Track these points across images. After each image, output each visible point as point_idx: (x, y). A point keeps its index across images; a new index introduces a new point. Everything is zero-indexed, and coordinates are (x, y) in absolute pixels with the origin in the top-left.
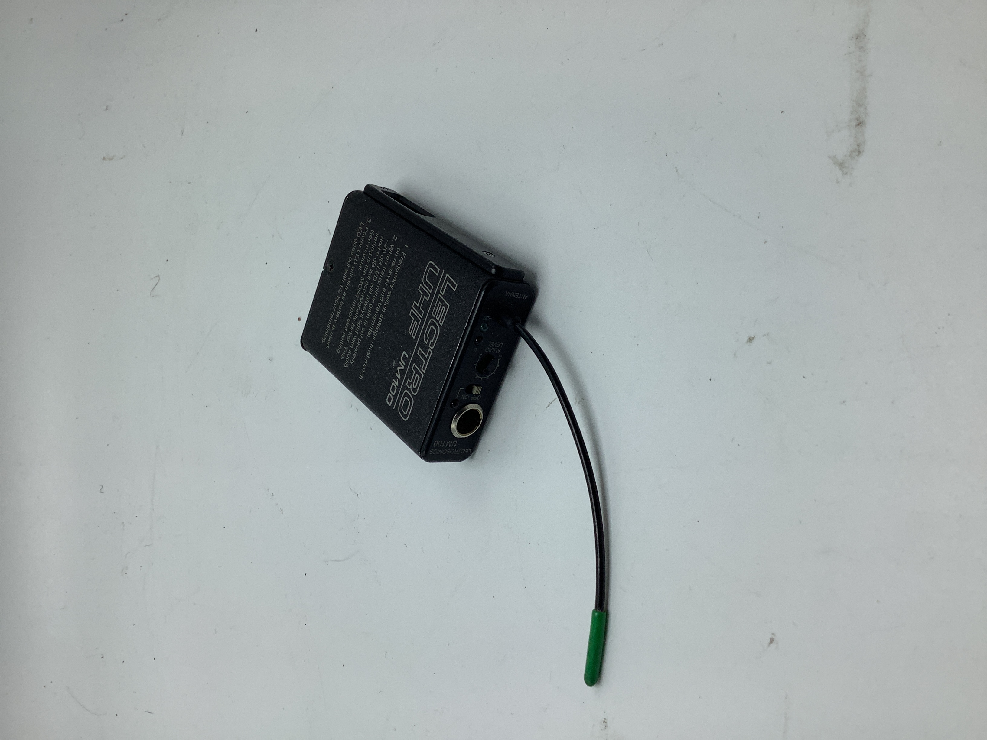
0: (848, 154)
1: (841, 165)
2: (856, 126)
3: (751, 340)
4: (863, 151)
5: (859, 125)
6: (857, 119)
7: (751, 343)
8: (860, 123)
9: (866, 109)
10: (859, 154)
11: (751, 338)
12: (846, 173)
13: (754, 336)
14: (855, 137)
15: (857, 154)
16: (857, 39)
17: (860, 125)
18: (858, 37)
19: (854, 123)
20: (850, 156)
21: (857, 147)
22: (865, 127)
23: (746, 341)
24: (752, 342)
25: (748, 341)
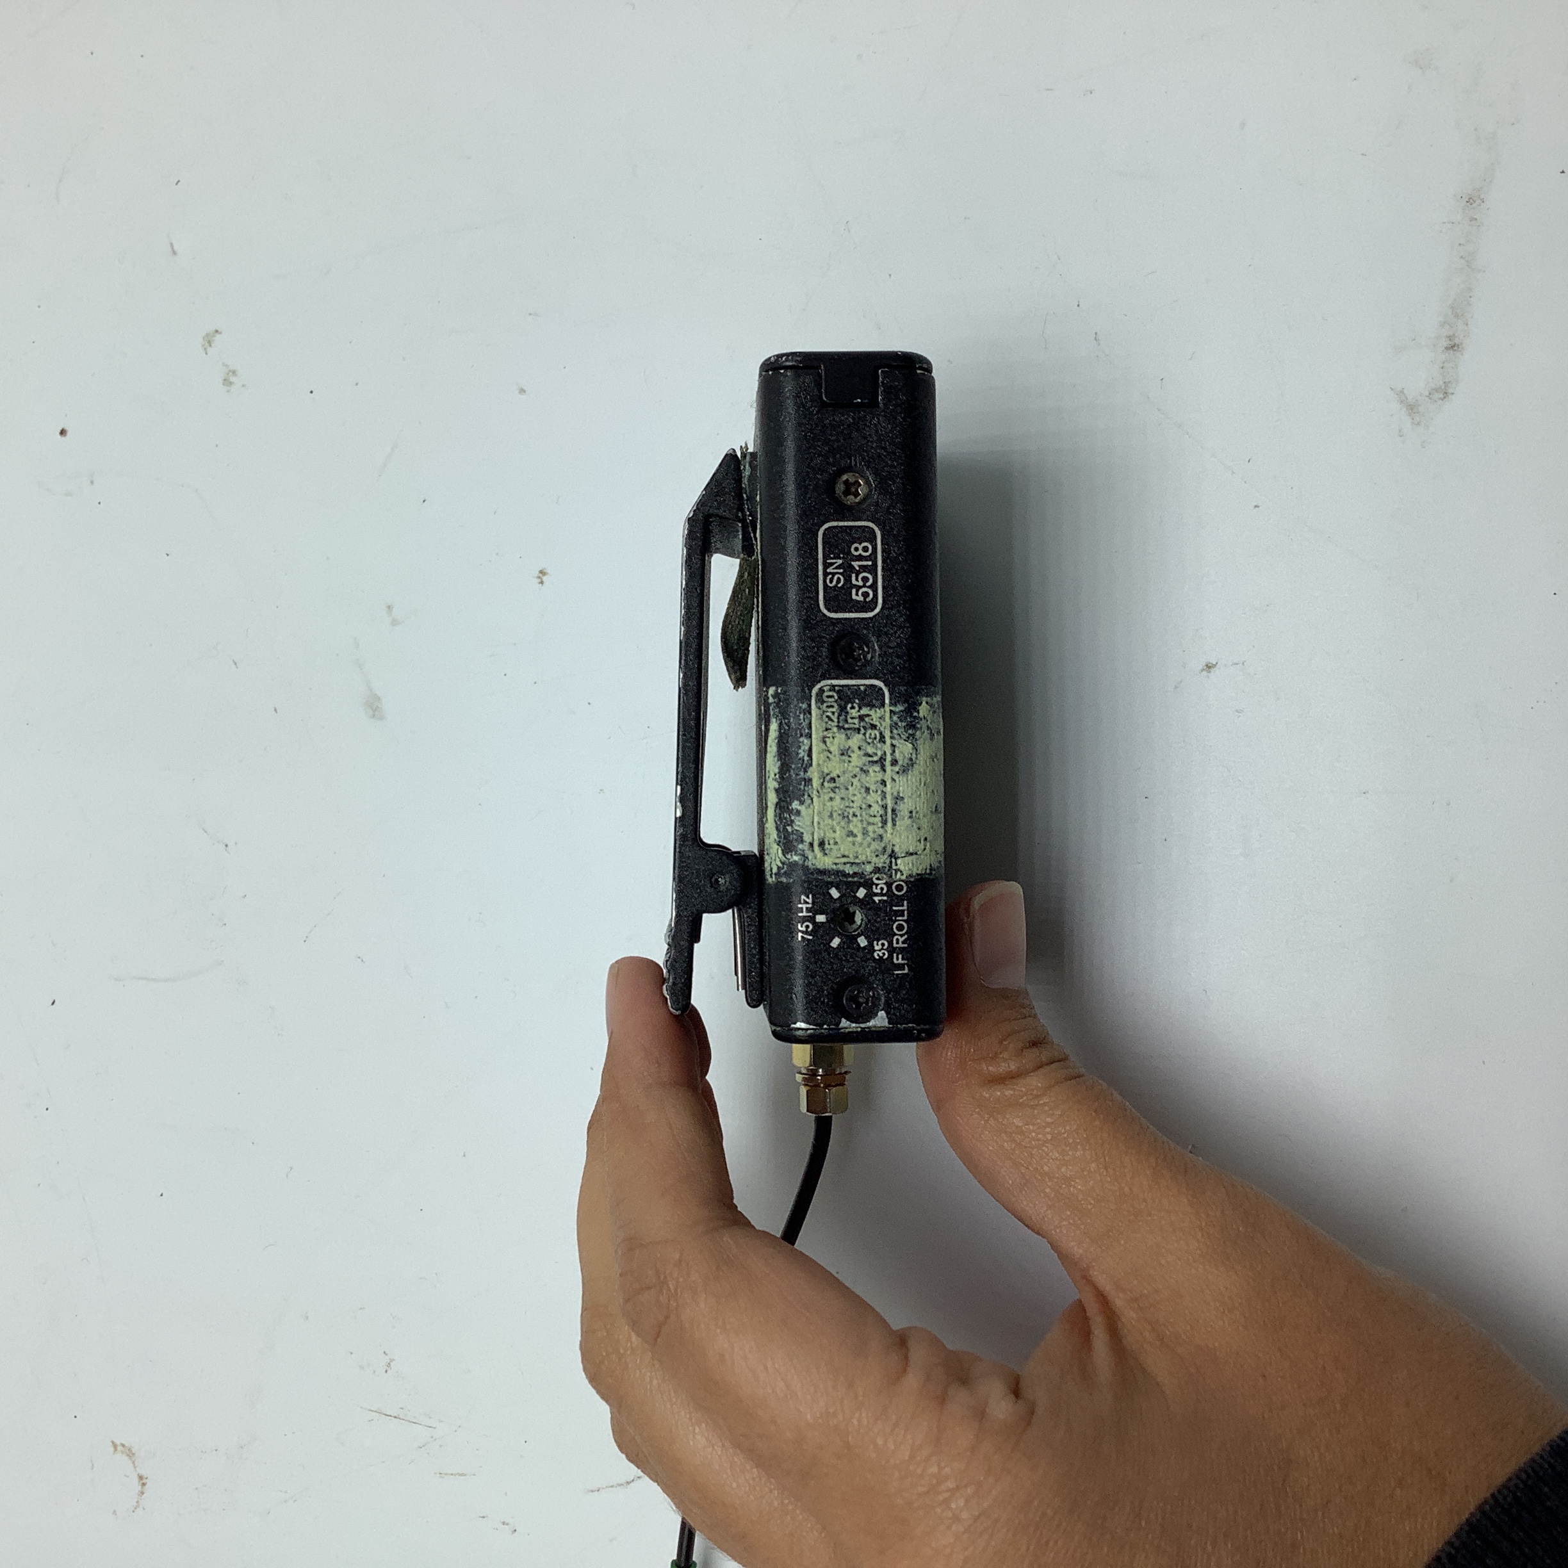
0: (1427, 394)
1: (1412, 408)
2: (1446, 348)
3: (1209, 667)
4: (1453, 394)
5: (1452, 347)
6: (1450, 338)
7: (1210, 672)
8: (1454, 347)
9: (1467, 325)
10: (1445, 397)
11: (1211, 665)
12: (1418, 424)
13: (1217, 663)
14: (1442, 368)
15: (1442, 396)
16: (1467, 202)
17: (1456, 348)
18: (1470, 201)
19: (1445, 343)
20: (1427, 396)
21: (1441, 383)
22: (1462, 354)
23: (1201, 667)
24: (1212, 670)
25: (1202, 670)
